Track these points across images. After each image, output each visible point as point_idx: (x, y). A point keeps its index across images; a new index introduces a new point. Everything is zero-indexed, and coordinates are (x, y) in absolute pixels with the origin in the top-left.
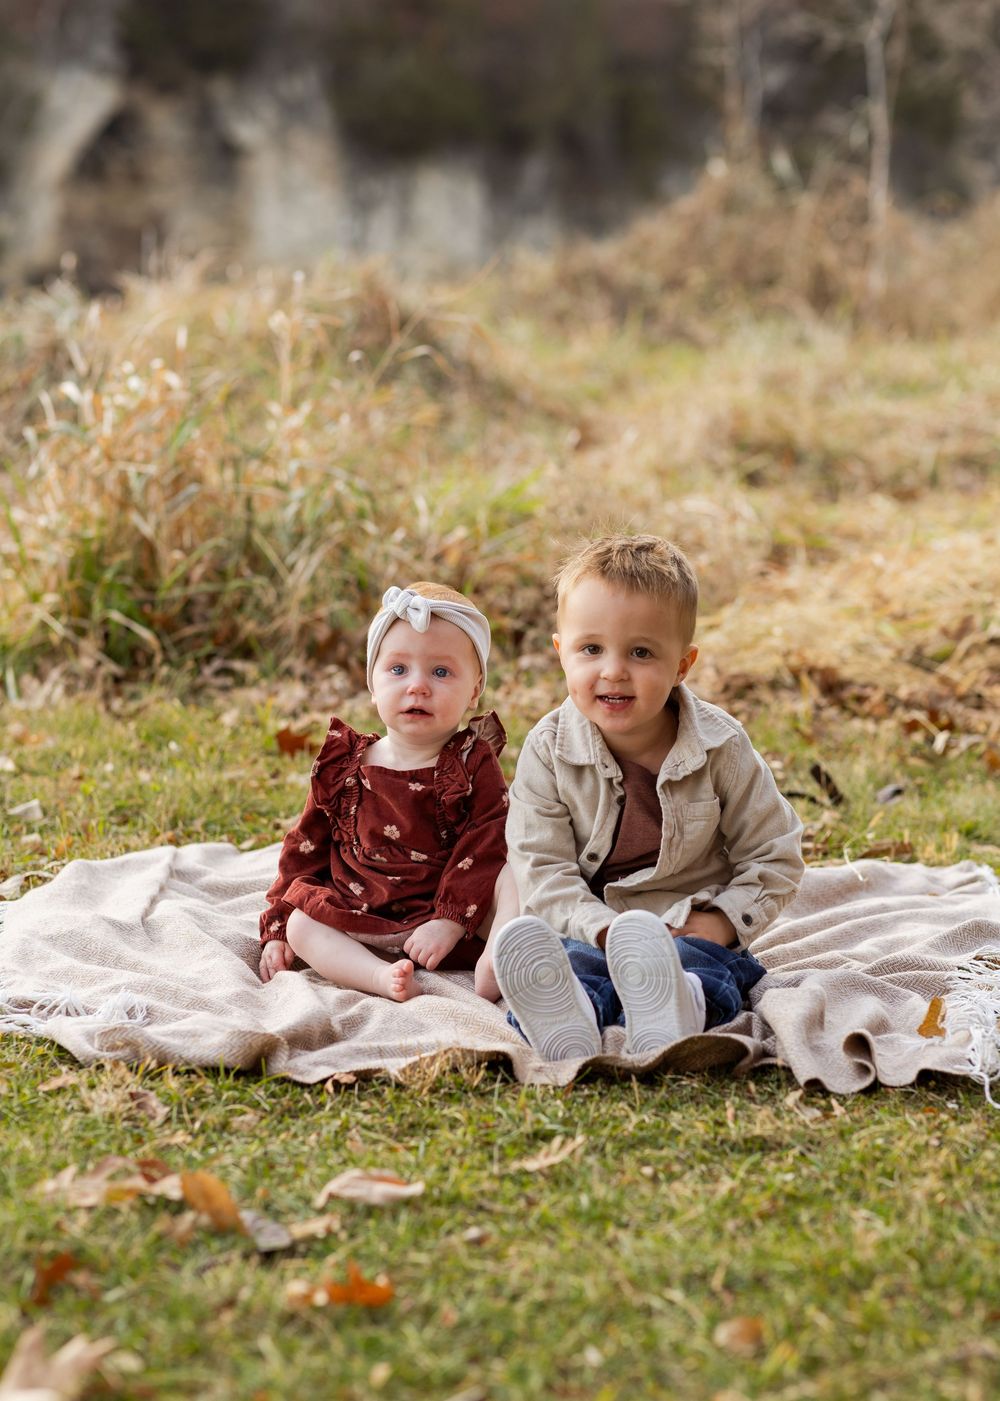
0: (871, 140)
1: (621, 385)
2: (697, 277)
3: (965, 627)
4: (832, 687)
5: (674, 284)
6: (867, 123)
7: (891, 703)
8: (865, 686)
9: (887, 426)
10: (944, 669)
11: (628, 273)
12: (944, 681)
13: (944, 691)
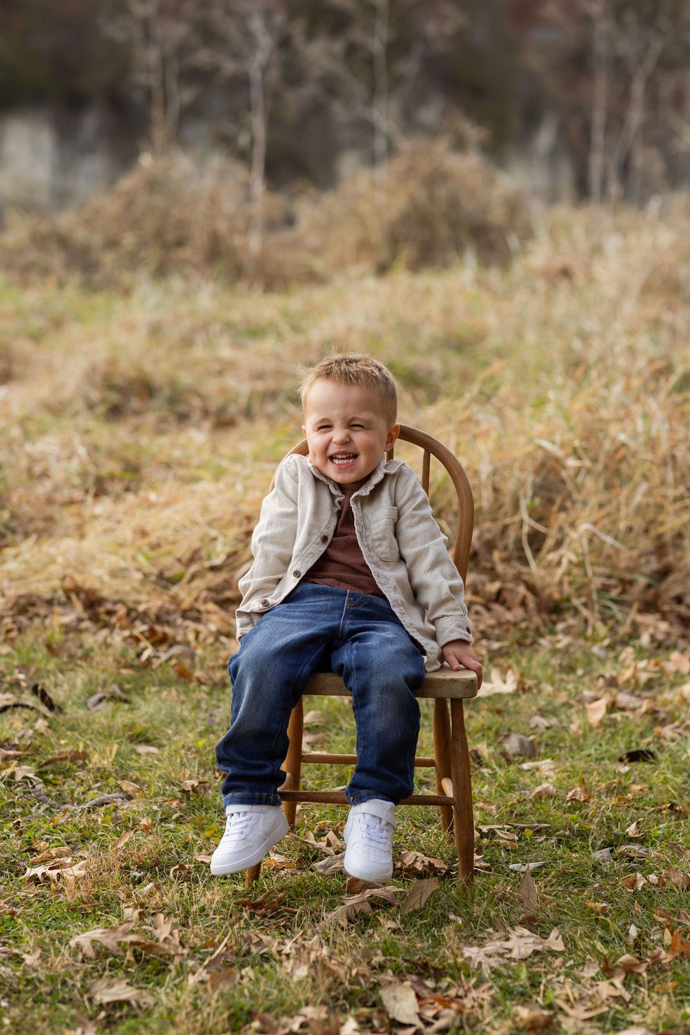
0: (252, 142)
1: (58, 323)
2: (129, 240)
3: (194, 557)
4: (93, 603)
5: (112, 244)
6: (250, 129)
7: (133, 615)
8: (115, 603)
9: (225, 368)
10: (175, 590)
11: (81, 235)
12: (174, 599)
13: (172, 607)
